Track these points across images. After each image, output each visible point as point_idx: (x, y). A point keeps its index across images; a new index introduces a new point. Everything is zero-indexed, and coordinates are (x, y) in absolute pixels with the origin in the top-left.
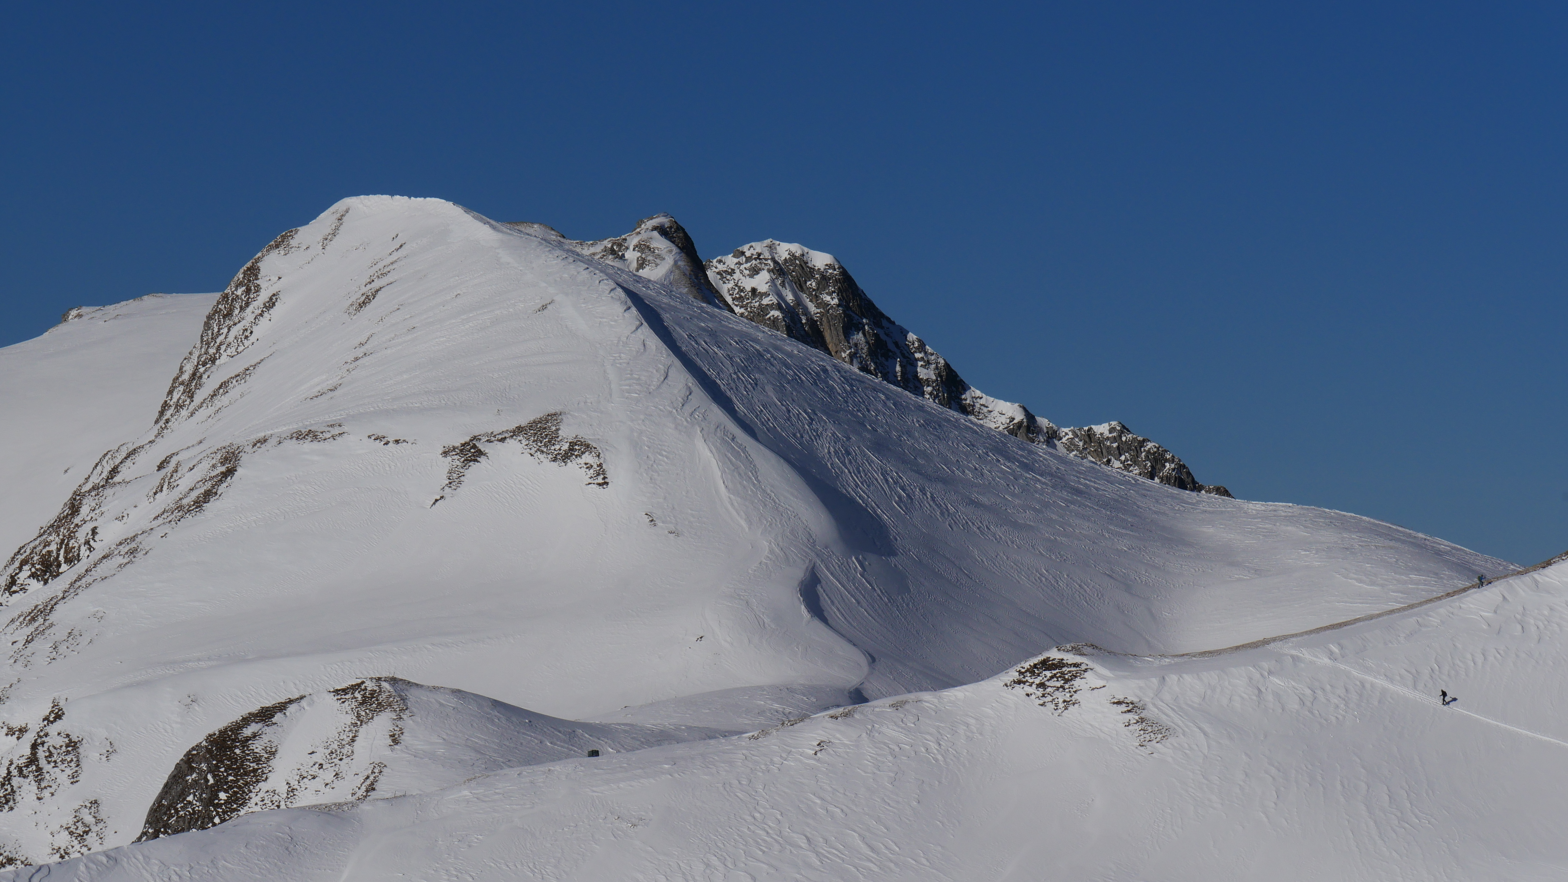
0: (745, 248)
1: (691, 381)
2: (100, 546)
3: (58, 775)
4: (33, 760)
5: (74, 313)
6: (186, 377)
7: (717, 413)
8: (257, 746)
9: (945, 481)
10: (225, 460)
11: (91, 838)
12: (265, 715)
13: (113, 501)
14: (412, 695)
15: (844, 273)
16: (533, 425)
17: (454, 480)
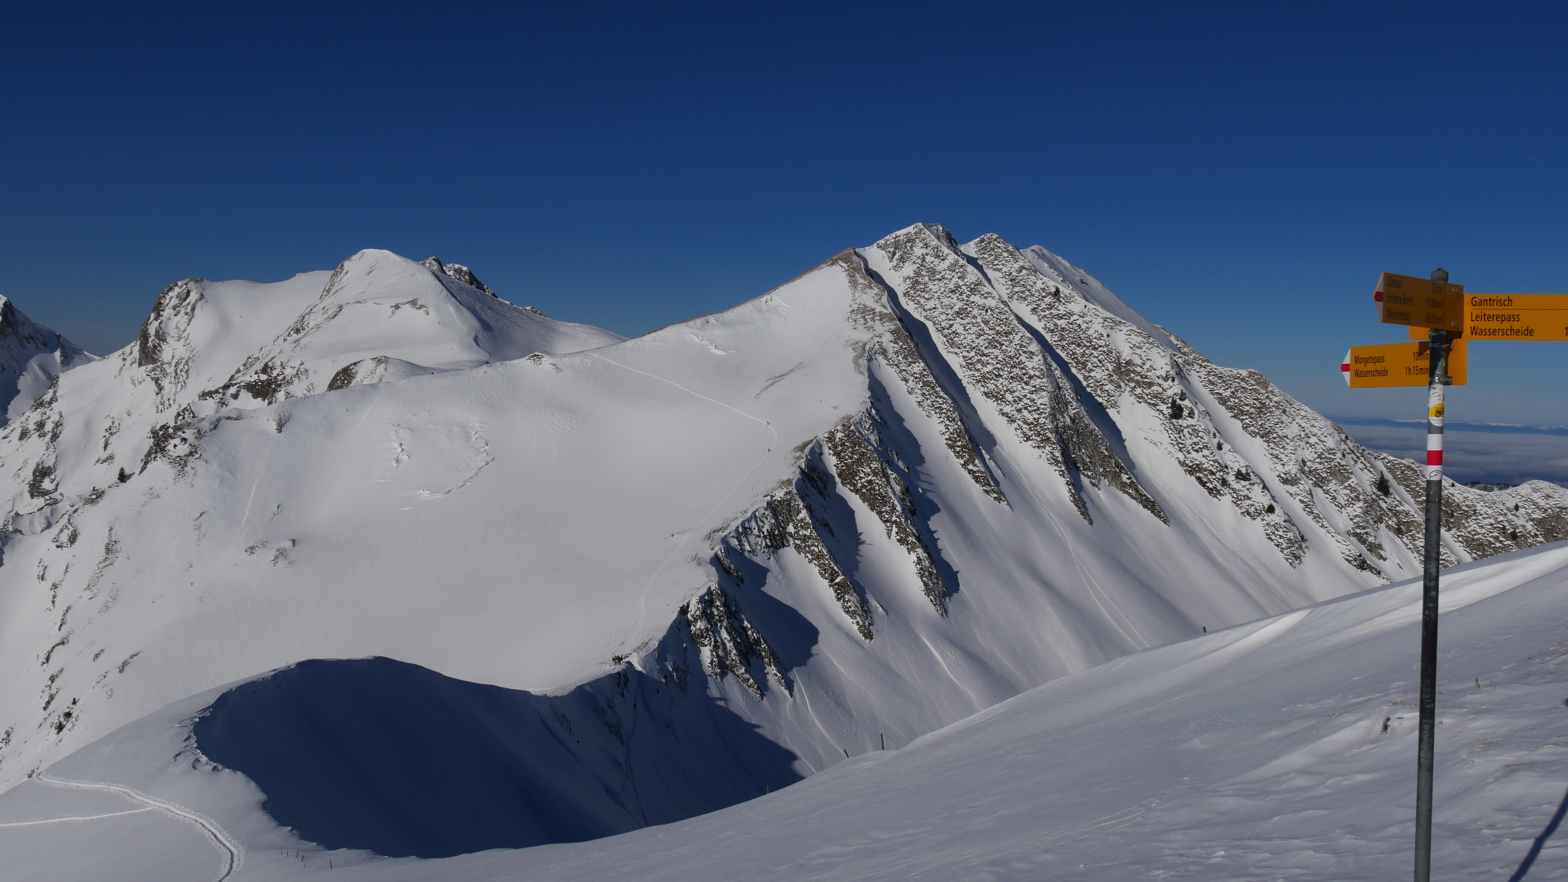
0: (447, 265)
1: (448, 292)
2: (310, 326)
3: (303, 377)
4: (297, 374)
5: (298, 274)
6: (327, 289)
7: (454, 299)
8: (353, 371)
9: (505, 316)
10: (339, 307)
11: (311, 392)
12: (355, 364)
13: (312, 316)
14: (389, 360)
15: (470, 272)
16: (412, 301)
17: (393, 313)
